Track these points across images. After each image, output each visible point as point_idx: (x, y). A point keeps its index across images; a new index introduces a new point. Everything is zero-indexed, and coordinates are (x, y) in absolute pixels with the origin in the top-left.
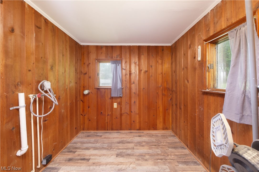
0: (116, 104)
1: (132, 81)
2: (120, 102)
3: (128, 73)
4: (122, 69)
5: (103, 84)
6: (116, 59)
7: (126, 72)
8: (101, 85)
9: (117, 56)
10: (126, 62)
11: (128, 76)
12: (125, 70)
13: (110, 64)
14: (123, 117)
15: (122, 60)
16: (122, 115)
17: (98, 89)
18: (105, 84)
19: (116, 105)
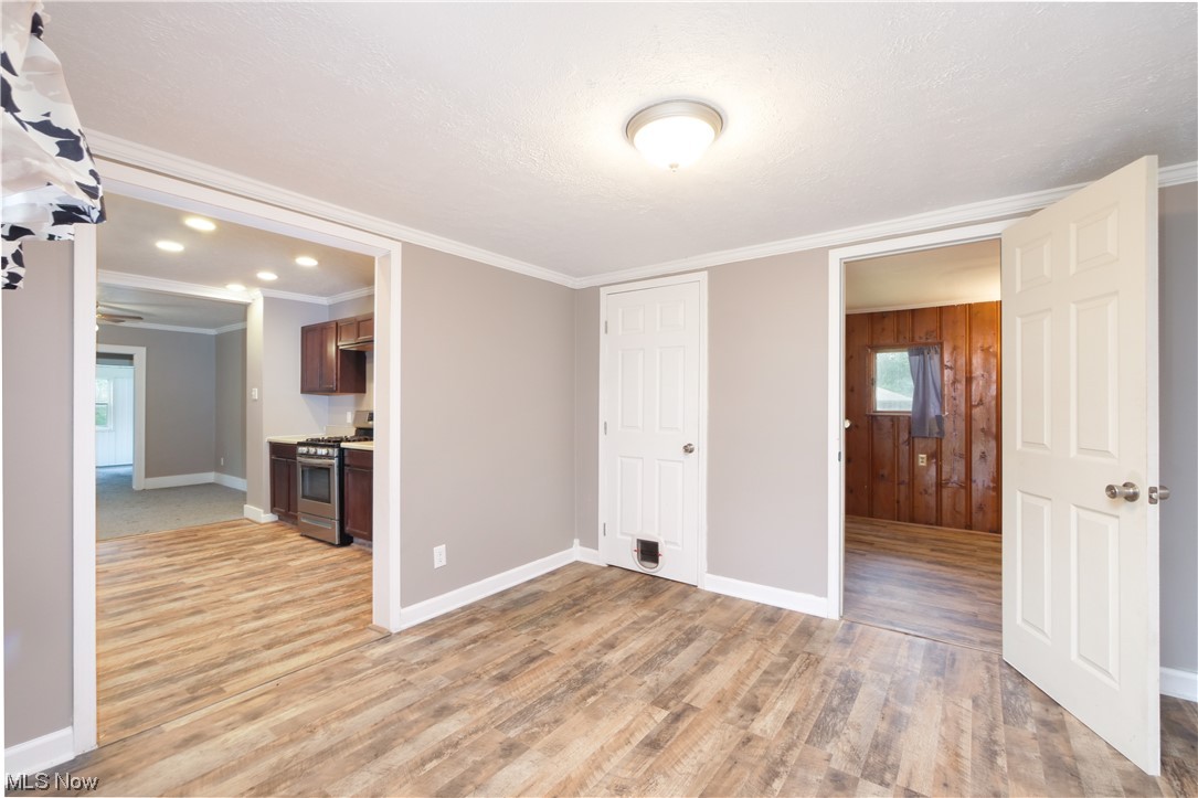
0: (924, 456)
1: (975, 398)
2: (936, 452)
3: (962, 376)
4: (943, 366)
5: (884, 404)
6: (923, 341)
7: (955, 374)
8: (878, 409)
9: (927, 334)
10: (955, 348)
11: (961, 387)
12: (951, 368)
13: (906, 354)
14: (946, 493)
15: (941, 344)
16: (941, 487)
17: (872, 416)
18: (890, 403)
19: (925, 460)
